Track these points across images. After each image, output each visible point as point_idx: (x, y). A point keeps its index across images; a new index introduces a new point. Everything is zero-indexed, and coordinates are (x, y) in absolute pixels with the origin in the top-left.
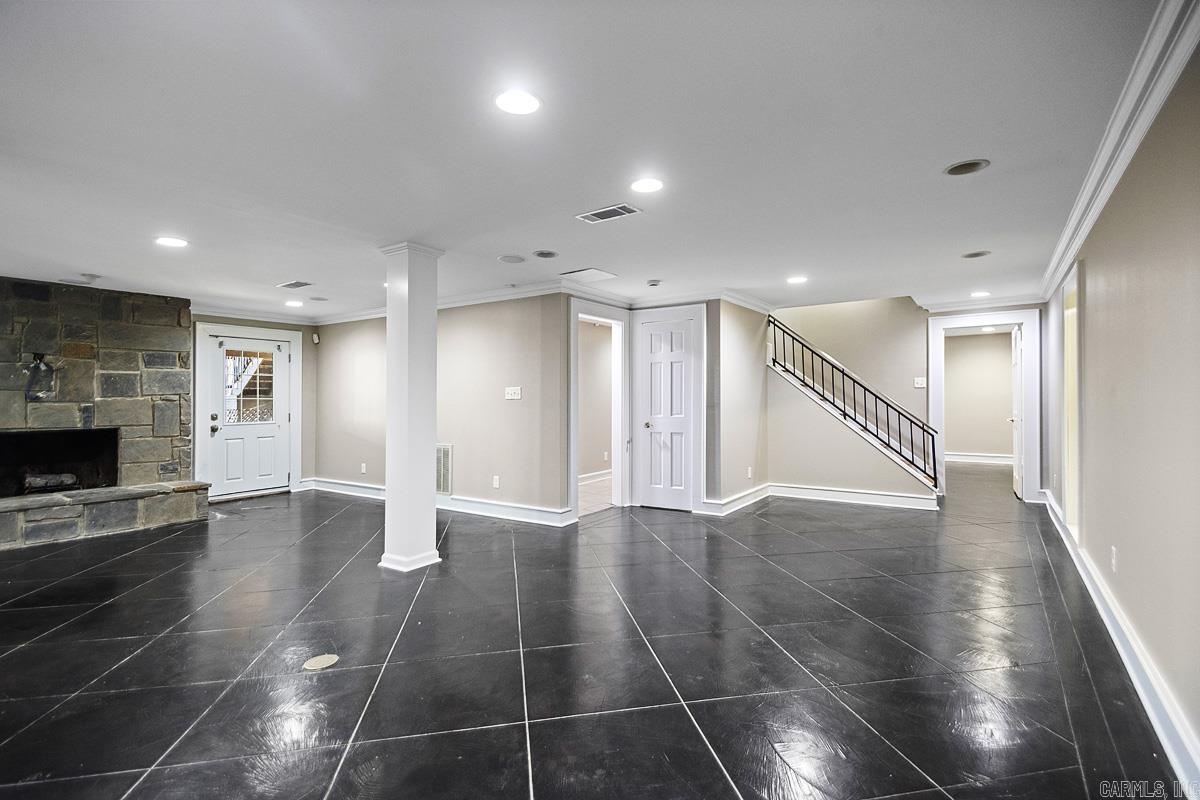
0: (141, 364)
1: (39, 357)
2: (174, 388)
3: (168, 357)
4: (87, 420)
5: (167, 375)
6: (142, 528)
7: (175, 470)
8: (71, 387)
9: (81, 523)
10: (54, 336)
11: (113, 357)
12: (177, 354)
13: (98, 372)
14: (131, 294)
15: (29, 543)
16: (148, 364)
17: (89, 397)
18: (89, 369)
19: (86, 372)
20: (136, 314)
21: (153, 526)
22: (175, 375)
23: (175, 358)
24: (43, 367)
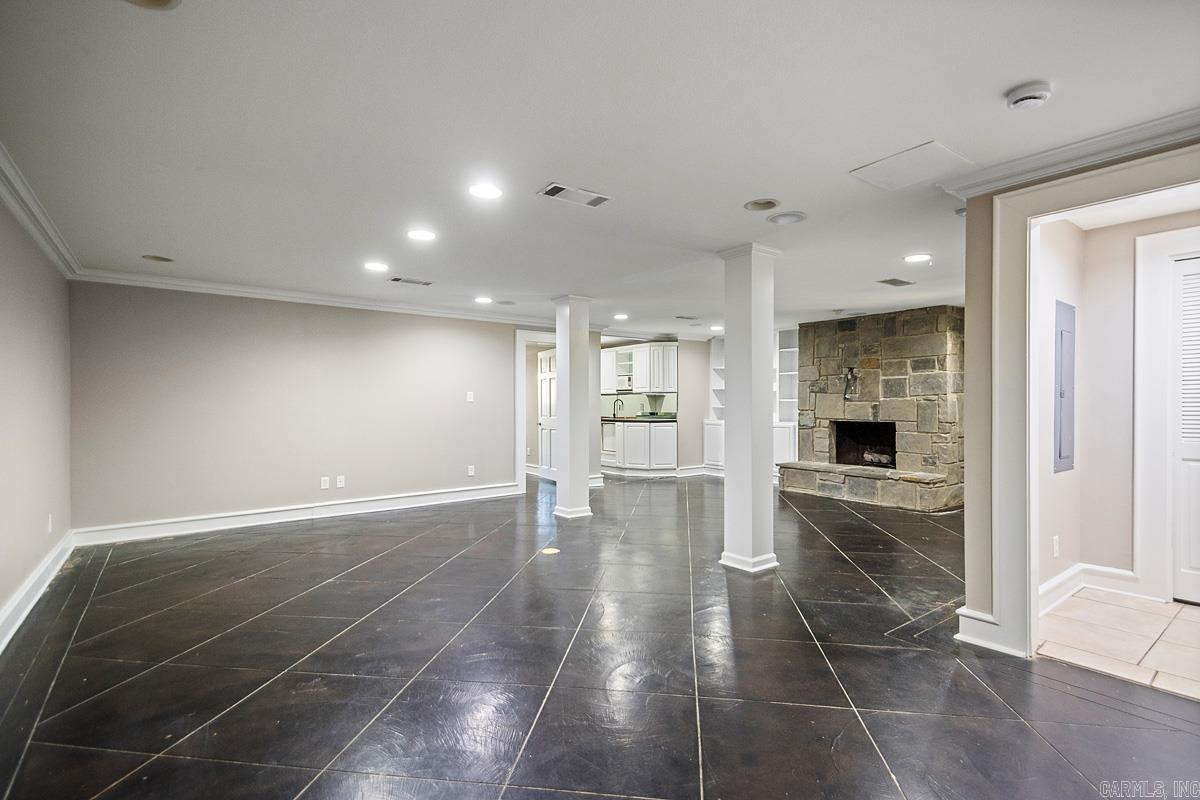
0: (910, 370)
1: (851, 370)
2: (933, 389)
3: (928, 361)
4: (875, 415)
5: (928, 377)
6: (879, 504)
7: (934, 463)
8: (867, 390)
9: (845, 488)
10: (856, 355)
11: (890, 365)
12: (936, 358)
13: (882, 378)
14: (902, 312)
15: (819, 494)
16: (915, 369)
17: (876, 398)
18: (877, 375)
19: (875, 379)
20: (906, 327)
21: (884, 504)
22: (934, 377)
23: (934, 362)
24: (849, 377)
